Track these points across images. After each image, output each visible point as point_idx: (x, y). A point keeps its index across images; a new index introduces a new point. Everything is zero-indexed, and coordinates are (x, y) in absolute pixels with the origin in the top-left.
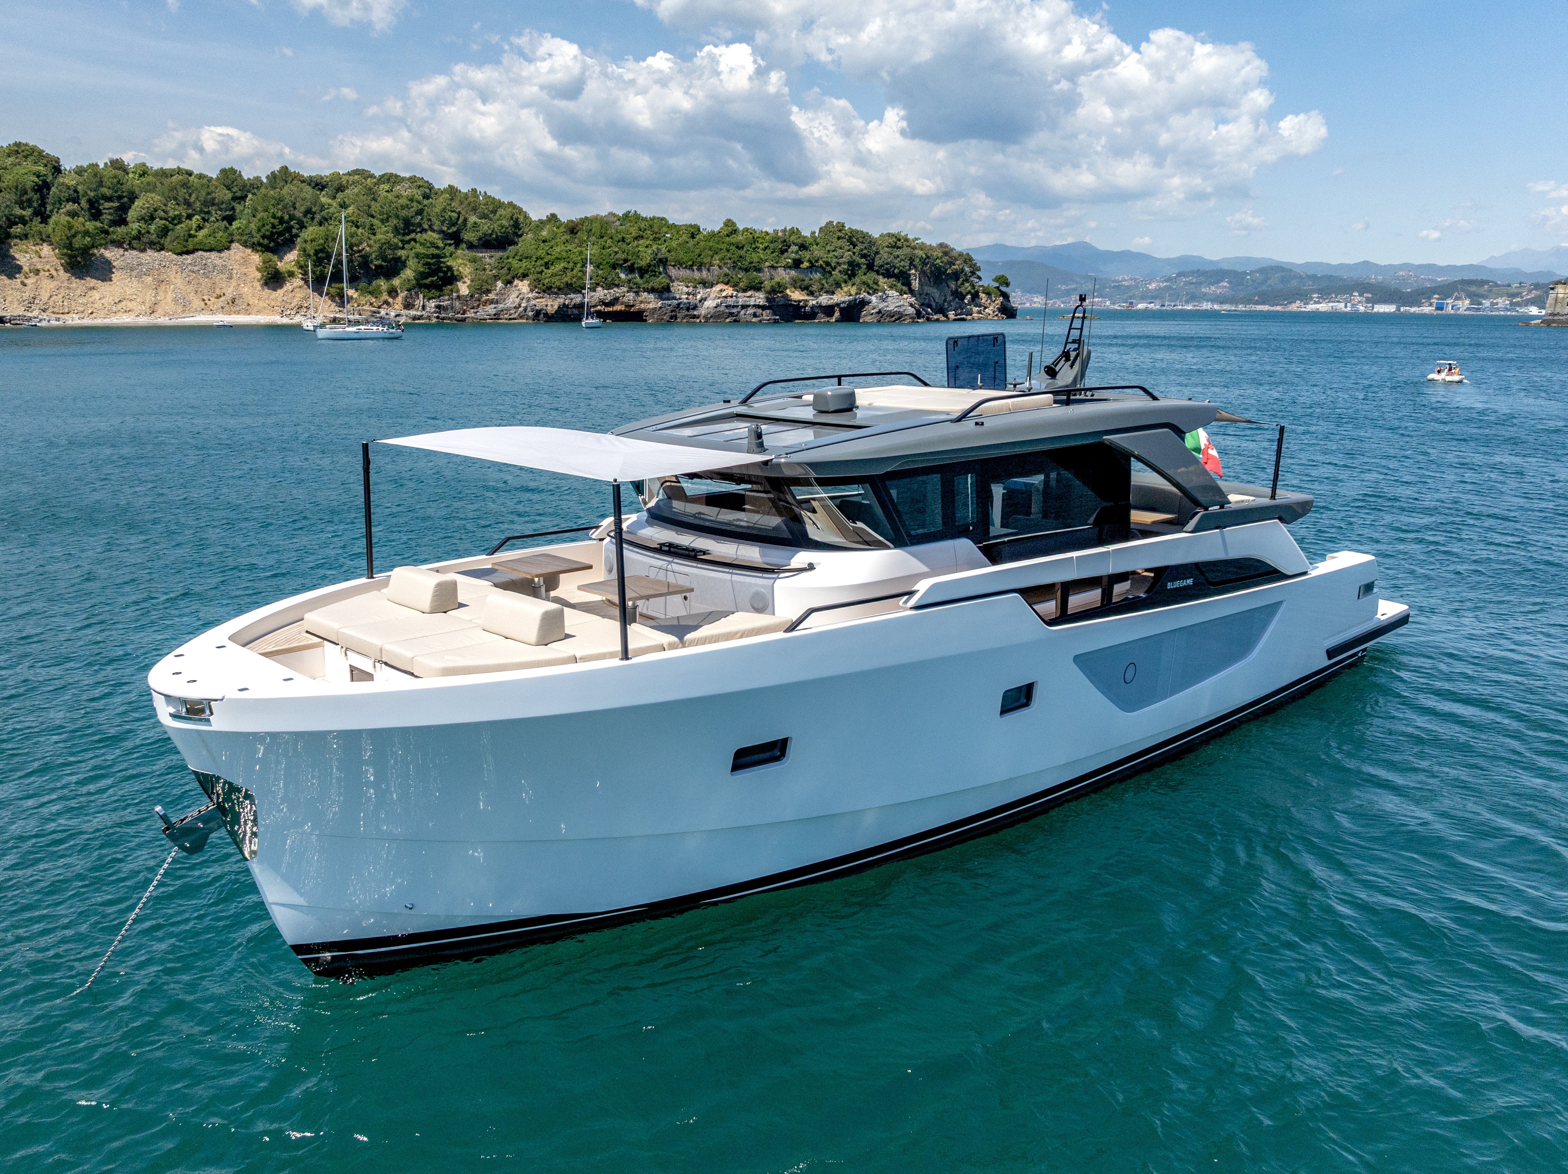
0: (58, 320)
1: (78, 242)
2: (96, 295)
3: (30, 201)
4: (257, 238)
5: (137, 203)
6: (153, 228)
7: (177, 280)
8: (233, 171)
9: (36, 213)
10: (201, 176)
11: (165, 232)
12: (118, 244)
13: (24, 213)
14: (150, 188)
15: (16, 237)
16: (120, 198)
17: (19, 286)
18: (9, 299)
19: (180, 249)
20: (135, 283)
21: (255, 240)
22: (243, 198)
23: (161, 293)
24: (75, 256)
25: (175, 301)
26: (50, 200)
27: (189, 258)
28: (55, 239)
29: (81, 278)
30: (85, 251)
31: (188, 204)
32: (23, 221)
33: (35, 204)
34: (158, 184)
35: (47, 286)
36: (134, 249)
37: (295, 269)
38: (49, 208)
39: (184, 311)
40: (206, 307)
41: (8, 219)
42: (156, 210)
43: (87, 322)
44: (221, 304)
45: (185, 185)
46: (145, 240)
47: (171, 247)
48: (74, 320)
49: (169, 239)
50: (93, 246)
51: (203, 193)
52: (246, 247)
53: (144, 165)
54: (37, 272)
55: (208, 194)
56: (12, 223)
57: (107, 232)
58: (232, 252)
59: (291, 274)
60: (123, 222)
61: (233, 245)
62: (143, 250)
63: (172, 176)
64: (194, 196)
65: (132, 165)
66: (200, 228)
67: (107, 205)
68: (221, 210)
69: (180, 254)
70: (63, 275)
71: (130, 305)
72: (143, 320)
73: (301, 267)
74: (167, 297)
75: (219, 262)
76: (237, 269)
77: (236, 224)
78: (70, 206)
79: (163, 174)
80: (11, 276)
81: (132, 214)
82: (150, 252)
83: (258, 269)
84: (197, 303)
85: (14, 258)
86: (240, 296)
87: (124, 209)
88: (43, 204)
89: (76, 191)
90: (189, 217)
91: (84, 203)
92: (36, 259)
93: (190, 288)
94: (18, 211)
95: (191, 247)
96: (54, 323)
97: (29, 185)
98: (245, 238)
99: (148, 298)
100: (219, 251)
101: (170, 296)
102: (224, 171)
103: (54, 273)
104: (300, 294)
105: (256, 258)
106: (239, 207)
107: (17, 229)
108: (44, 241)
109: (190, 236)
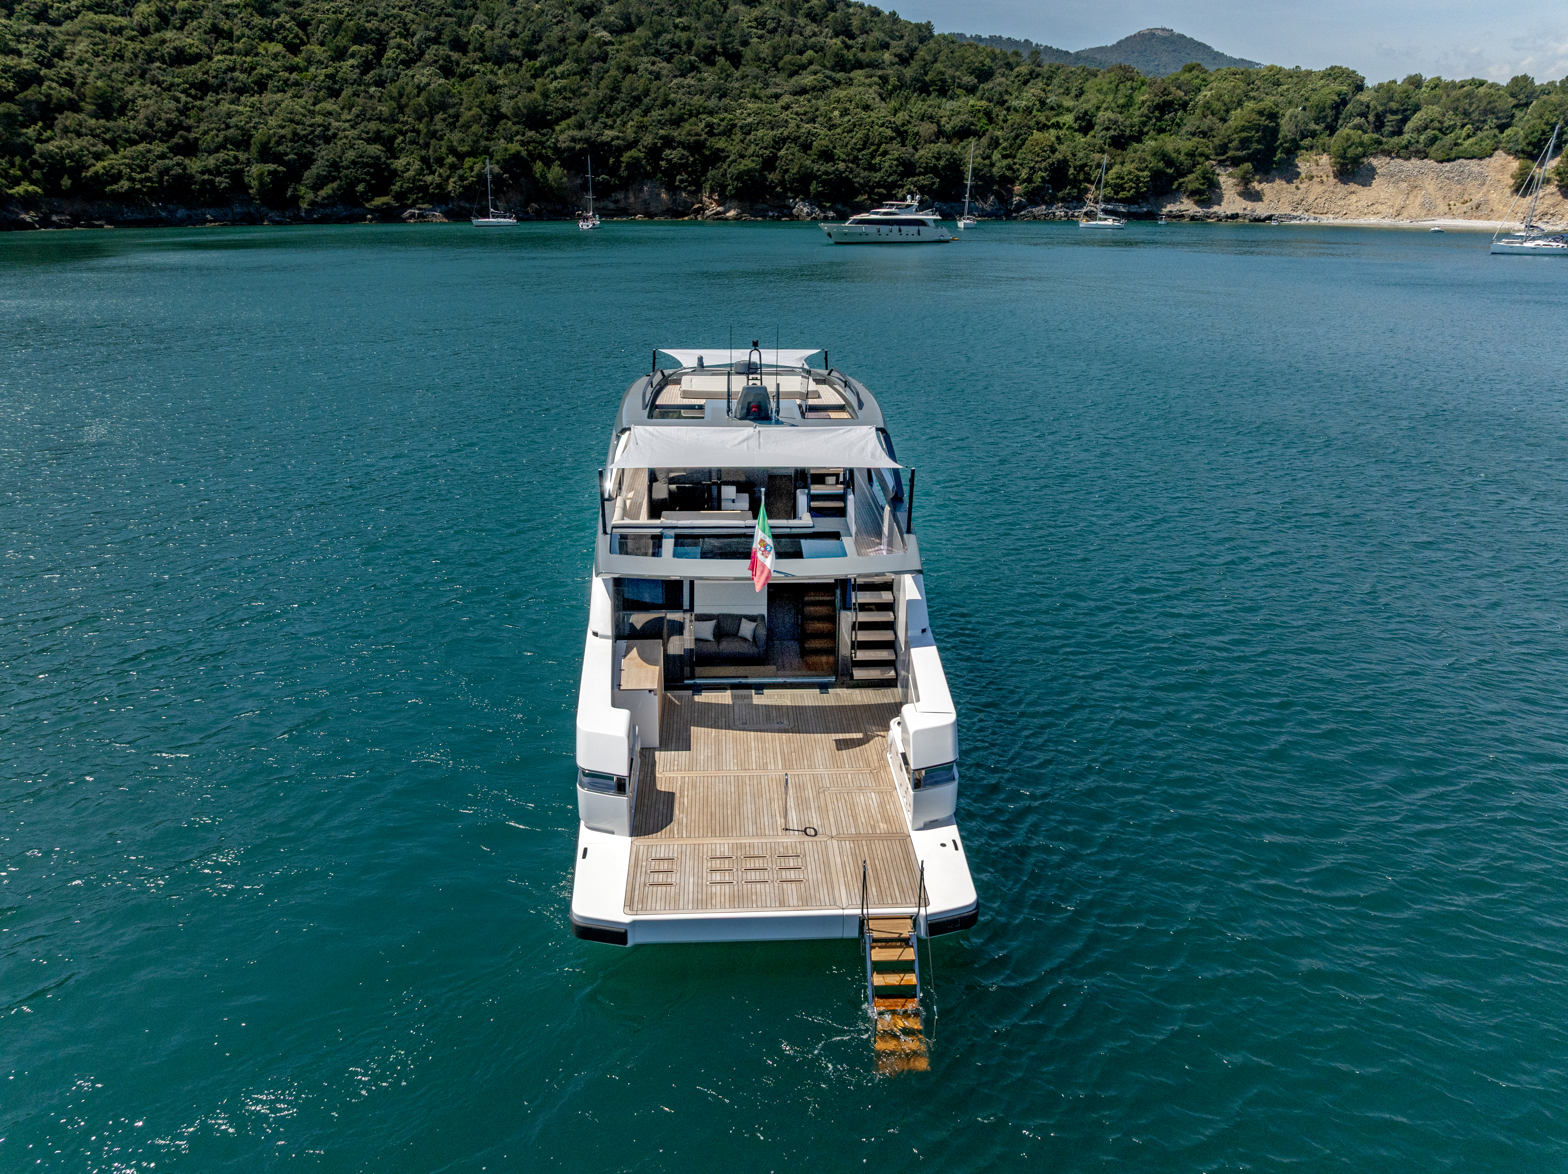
0: (1315, 219)
1: (1351, 153)
2: (1354, 198)
3: (1325, 117)
4: (1523, 145)
5: (1418, 115)
6: (1423, 137)
7: (1430, 186)
8: (1525, 78)
9: (1326, 128)
10: (1492, 86)
11: (1433, 140)
12: (1388, 153)
13: (1317, 127)
14: (1435, 100)
15: (1303, 148)
16: (1406, 110)
17: (1294, 189)
18: (1282, 200)
19: (1442, 156)
20: (1391, 189)
21: (1519, 148)
22: (1527, 105)
23: (1411, 198)
24: (1347, 164)
25: (1422, 205)
26: (1343, 116)
27: (1448, 166)
28: (1333, 149)
29: (1345, 184)
30: (1356, 160)
31: (1466, 114)
32: (1314, 134)
33: (1329, 120)
34: (1444, 97)
35: (1317, 189)
36: (1399, 157)
37: (1553, 176)
38: (1340, 122)
39: (1426, 215)
40: (1450, 212)
41: (1302, 132)
42: (1432, 121)
43: (1339, 222)
44: (1465, 209)
45: (1469, 95)
46: (1411, 149)
47: (1434, 155)
48: (1329, 220)
49: (1435, 147)
50: (1364, 155)
51: (1485, 102)
52: (1509, 154)
53: (1439, 78)
54: (1311, 178)
55: (1489, 103)
56: (1304, 137)
57: (1380, 143)
58: (1492, 159)
59: (1547, 181)
60: (1400, 133)
61: (1498, 153)
62: (1408, 159)
63: (1463, 86)
64: (1474, 106)
65: (1428, 78)
66: (1469, 136)
67: (1390, 117)
68: (1498, 118)
69: (1441, 162)
70: (1332, 180)
71: (1380, 208)
72: (1387, 222)
73: (1559, 174)
74: (1416, 202)
75: (1476, 169)
76: (1492, 175)
77: (1508, 132)
78: (1357, 120)
79: (1453, 85)
80: (1289, 181)
81: (1410, 125)
82: (1414, 160)
83: (1513, 176)
84: (1442, 207)
85: (1297, 166)
86: (1487, 202)
87: (1405, 120)
88: (1336, 119)
89: (1368, 107)
90: (1463, 126)
91: (1371, 118)
92: (1314, 167)
93: (1440, 194)
94: (1313, 126)
95: (1453, 155)
96: (1312, 221)
97: (1329, 102)
98: (1511, 145)
99: (1398, 202)
100: (1481, 159)
101: (1420, 200)
102: (1515, 80)
103: (1325, 178)
104: (1549, 201)
105: (1515, 165)
106: (1519, 114)
107: (1307, 142)
108: (1324, 151)
109: (1456, 144)
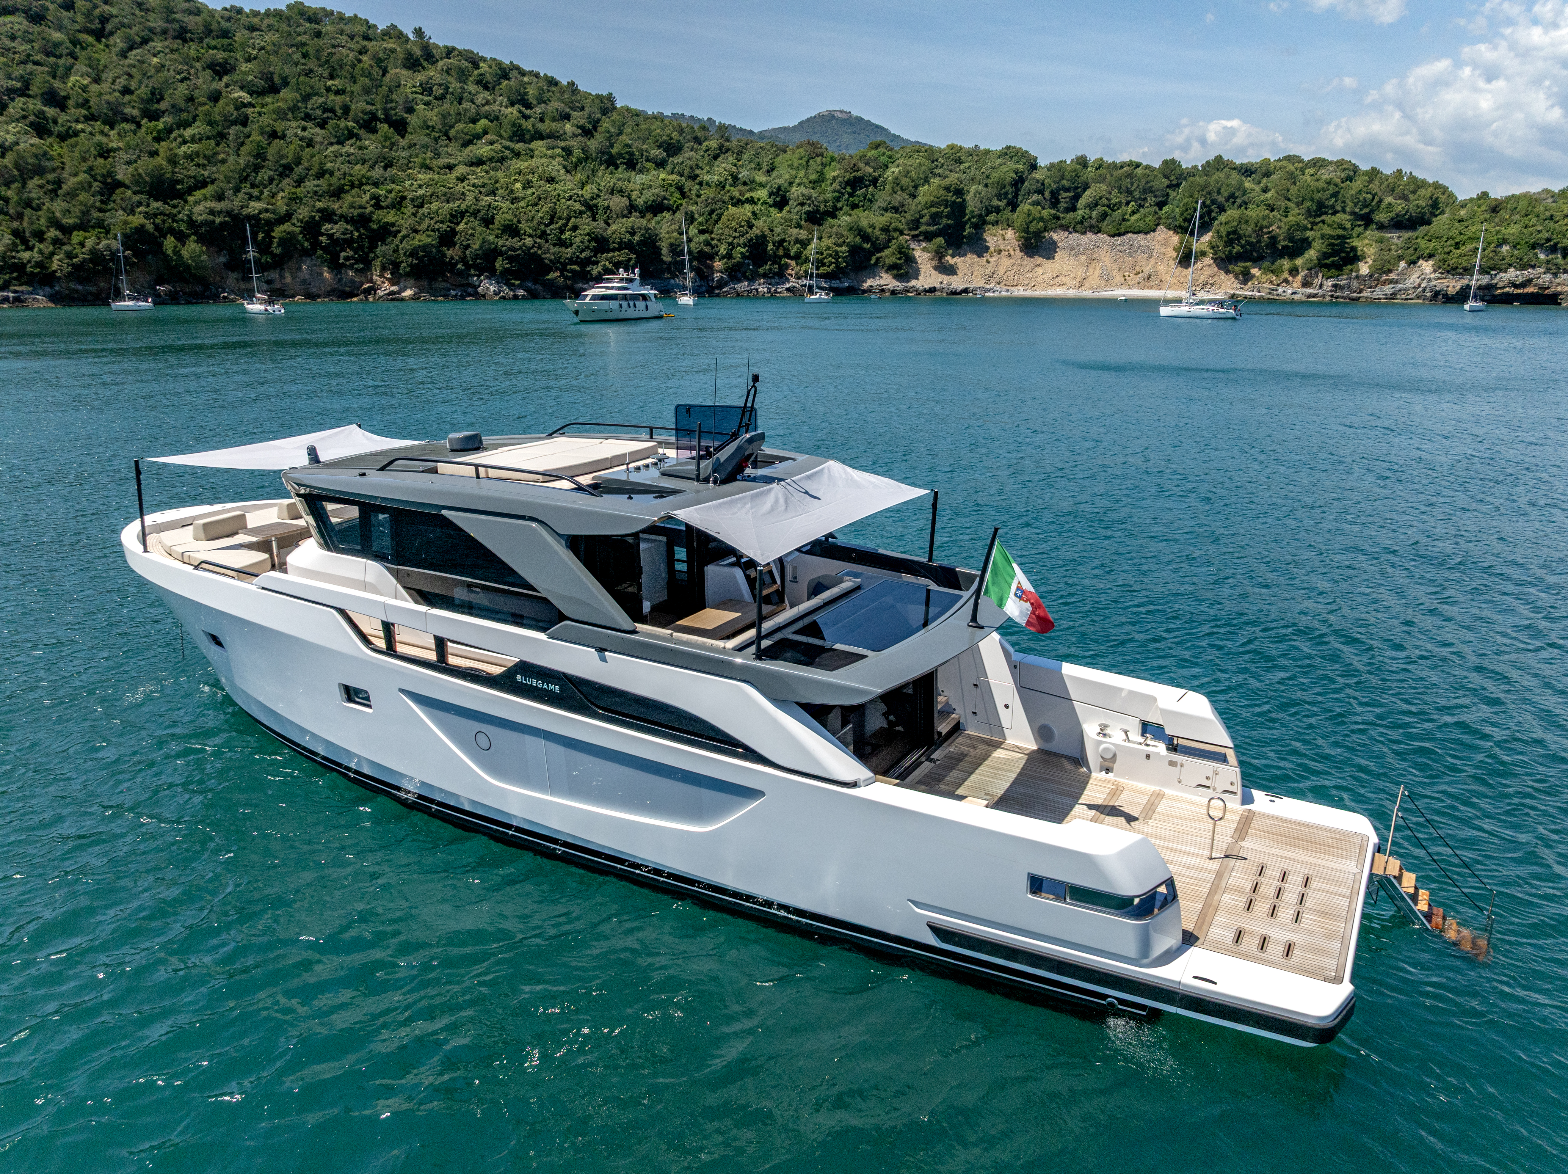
0: (1007, 291)
1: (1033, 227)
2: (1040, 271)
3: (1006, 193)
4: (1179, 221)
5: (1088, 192)
6: (1094, 213)
7: (1106, 258)
8: (1173, 161)
9: (1008, 204)
10: (1147, 167)
11: (1104, 216)
12: (1065, 228)
13: (1000, 203)
14: (1101, 179)
15: (990, 223)
16: (1076, 188)
17: (985, 263)
18: (975, 274)
19: (1113, 230)
20: (1072, 262)
21: (1177, 223)
22: (1178, 185)
23: (1091, 270)
24: (1030, 239)
25: (1101, 276)
26: (1022, 193)
27: (1119, 240)
28: (1017, 224)
29: (1031, 257)
30: (1038, 234)
31: (1129, 192)
32: (998, 210)
33: (1010, 196)
34: (1108, 176)
35: (1006, 262)
36: (1076, 231)
37: (1207, 249)
38: (1020, 198)
39: (1106, 286)
40: (1125, 283)
41: (987, 209)
42: (1101, 198)
43: (1029, 293)
44: (1138, 280)
45: (1129, 176)
46: (1086, 224)
47: (1106, 230)
48: (1019, 292)
49: (1106, 222)
50: (1045, 230)
51: (1143, 182)
52: (1169, 229)
53: (1101, 159)
54: (1000, 252)
55: (1147, 183)
56: (989, 213)
57: (1058, 218)
58: (1156, 234)
59: (1203, 254)
60: (1073, 209)
61: (1160, 228)
62: (1084, 233)
63: (1122, 167)
64: (1135, 185)
65: (1092, 159)
66: (1133, 213)
67: (1065, 195)
68: (1155, 196)
69: (1113, 236)
70: (1019, 254)
71: (1064, 279)
72: (1072, 293)
73: (1212, 248)
74: (1095, 273)
75: (1143, 243)
76: (1158, 249)
77: (1166, 209)
78: (1036, 197)
79: (1114, 166)
80: (980, 255)
81: (1082, 202)
82: (1089, 235)
83: (1175, 249)
84: (1119, 279)
85: (985, 241)
86: (1156, 273)
87: (1077, 197)
88: (1016, 196)
89: (1043, 184)
90: (1128, 203)
91: (1047, 195)
92: (1001, 241)
93: (1115, 266)
94: (996, 202)
95: (1123, 230)
96: (1004, 293)
97: (1008, 180)
98: (1170, 221)
99: (1080, 273)
100: (1146, 233)
101: (1098, 272)
102: (1165, 162)
103: (1012, 252)
104: (1207, 272)
105: (1175, 239)
106: (1173, 194)
107: (992, 217)
108: (1009, 226)
109: (1124, 220)
